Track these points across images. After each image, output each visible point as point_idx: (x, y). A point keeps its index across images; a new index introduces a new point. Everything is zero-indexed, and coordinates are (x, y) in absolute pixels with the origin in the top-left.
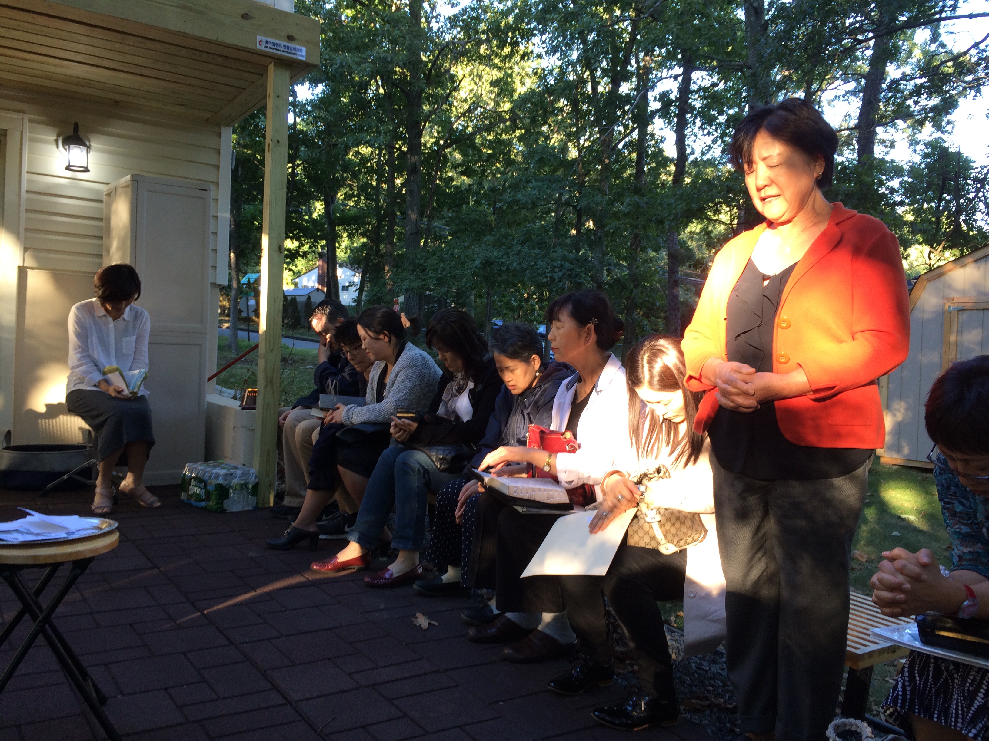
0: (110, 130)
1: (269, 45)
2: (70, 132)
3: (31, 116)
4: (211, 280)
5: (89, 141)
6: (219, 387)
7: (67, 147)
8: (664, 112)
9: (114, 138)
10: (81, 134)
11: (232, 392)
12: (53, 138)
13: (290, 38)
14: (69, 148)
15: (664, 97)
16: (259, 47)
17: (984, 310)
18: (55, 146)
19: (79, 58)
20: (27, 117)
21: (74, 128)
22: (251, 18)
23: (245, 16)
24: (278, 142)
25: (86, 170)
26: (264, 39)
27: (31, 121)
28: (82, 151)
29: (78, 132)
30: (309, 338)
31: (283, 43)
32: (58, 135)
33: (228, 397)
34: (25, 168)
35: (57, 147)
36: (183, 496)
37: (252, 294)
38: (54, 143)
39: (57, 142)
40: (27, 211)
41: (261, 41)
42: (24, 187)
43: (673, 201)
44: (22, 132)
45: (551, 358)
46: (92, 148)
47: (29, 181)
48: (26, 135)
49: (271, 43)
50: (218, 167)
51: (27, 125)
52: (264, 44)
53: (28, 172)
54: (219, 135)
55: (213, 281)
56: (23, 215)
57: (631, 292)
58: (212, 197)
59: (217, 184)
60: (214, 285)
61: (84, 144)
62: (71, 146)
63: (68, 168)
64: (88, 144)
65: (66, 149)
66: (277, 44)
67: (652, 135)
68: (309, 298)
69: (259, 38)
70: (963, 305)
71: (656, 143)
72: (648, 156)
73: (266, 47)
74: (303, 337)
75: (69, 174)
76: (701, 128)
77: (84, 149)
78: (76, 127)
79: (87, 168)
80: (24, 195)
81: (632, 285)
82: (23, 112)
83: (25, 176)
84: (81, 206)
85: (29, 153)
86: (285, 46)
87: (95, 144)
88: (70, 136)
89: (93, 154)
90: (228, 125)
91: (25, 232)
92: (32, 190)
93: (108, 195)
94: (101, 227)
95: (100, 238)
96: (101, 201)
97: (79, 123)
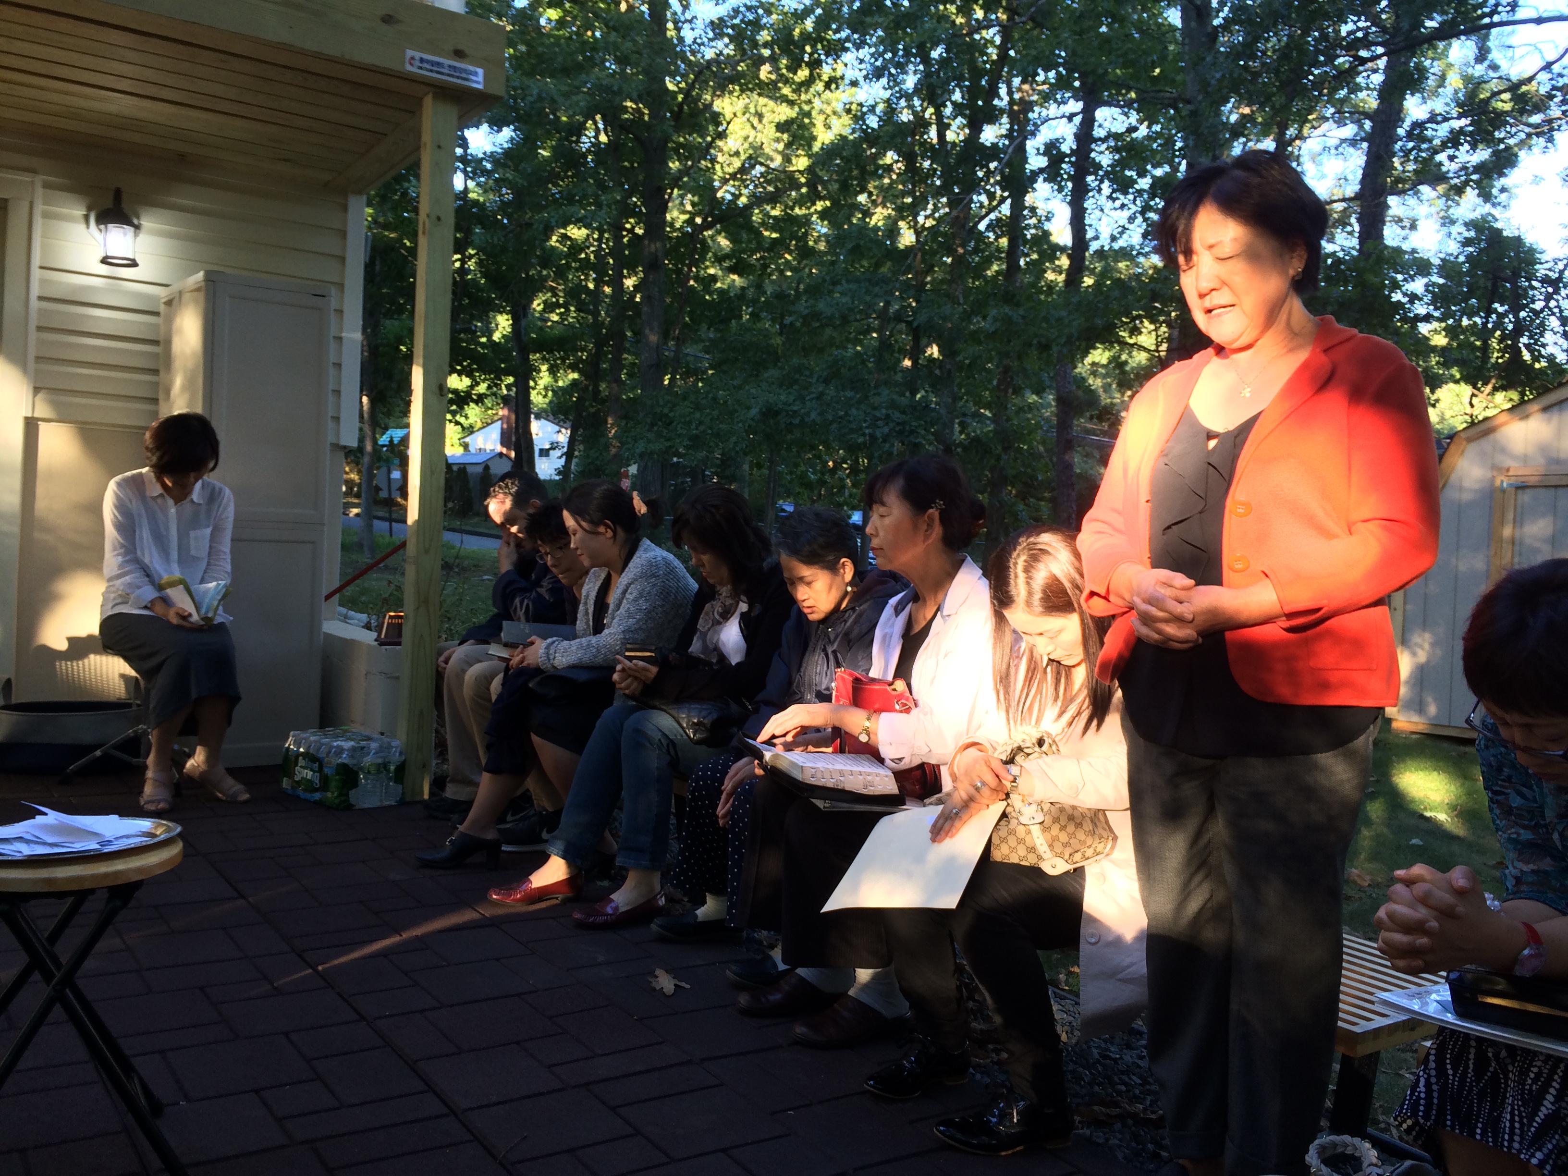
0: (173, 199)
1: (425, 65)
2: (109, 204)
3: (47, 178)
4: (331, 439)
5: (138, 218)
6: (343, 610)
7: (102, 227)
8: (1052, 173)
9: (179, 212)
10: (126, 206)
11: (364, 617)
12: (80, 212)
13: (459, 54)
14: (106, 228)
15: (1051, 149)
16: (409, 68)
17: (1556, 487)
18: (84, 226)
19: (124, 85)
20: (39, 179)
21: (115, 197)
22: (398, 22)
23: (388, 19)
24: (439, 219)
25: (133, 264)
26: (418, 55)
27: (47, 186)
28: (125, 234)
29: (120, 204)
30: (486, 531)
31: (447, 62)
32: (89, 209)
33: (357, 625)
34: (36, 261)
35: (88, 227)
36: (286, 783)
37: (397, 461)
38: (83, 220)
39: (86, 218)
40: (40, 329)
41: (413, 58)
42: (35, 291)
43: (1064, 313)
44: (31, 203)
45: (871, 564)
46: (143, 230)
47: (43, 282)
48: (39, 208)
49: (428, 62)
50: (343, 259)
51: (39, 191)
52: (417, 63)
53: (41, 267)
54: (345, 208)
55: (334, 441)
56: (33, 334)
57: (998, 459)
58: (333, 308)
59: (341, 286)
60: (337, 447)
61: (129, 223)
62: (110, 226)
63: (105, 260)
64: (136, 222)
65: (101, 231)
66: (438, 64)
67: (1033, 209)
68: (487, 468)
69: (410, 53)
70: (1522, 479)
71: (1039, 221)
72: (1026, 242)
73: (421, 68)
74: (478, 530)
75: (104, 270)
76: (1110, 197)
77: (129, 230)
78: (118, 195)
79: (134, 260)
80: (34, 303)
81: (999, 448)
82: (33, 171)
83: (36, 274)
84: (125, 321)
85: (43, 237)
86: (450, 66)
87: (147, 222)
88: (108, 209)
89: (143, 237)
90: (359, 192)
91: (36, 362)
92: (46, 296)
93: (168, 304)
94: (156, 355)
95: (155, 371)
96: (157, 313)
97: (122, 189)
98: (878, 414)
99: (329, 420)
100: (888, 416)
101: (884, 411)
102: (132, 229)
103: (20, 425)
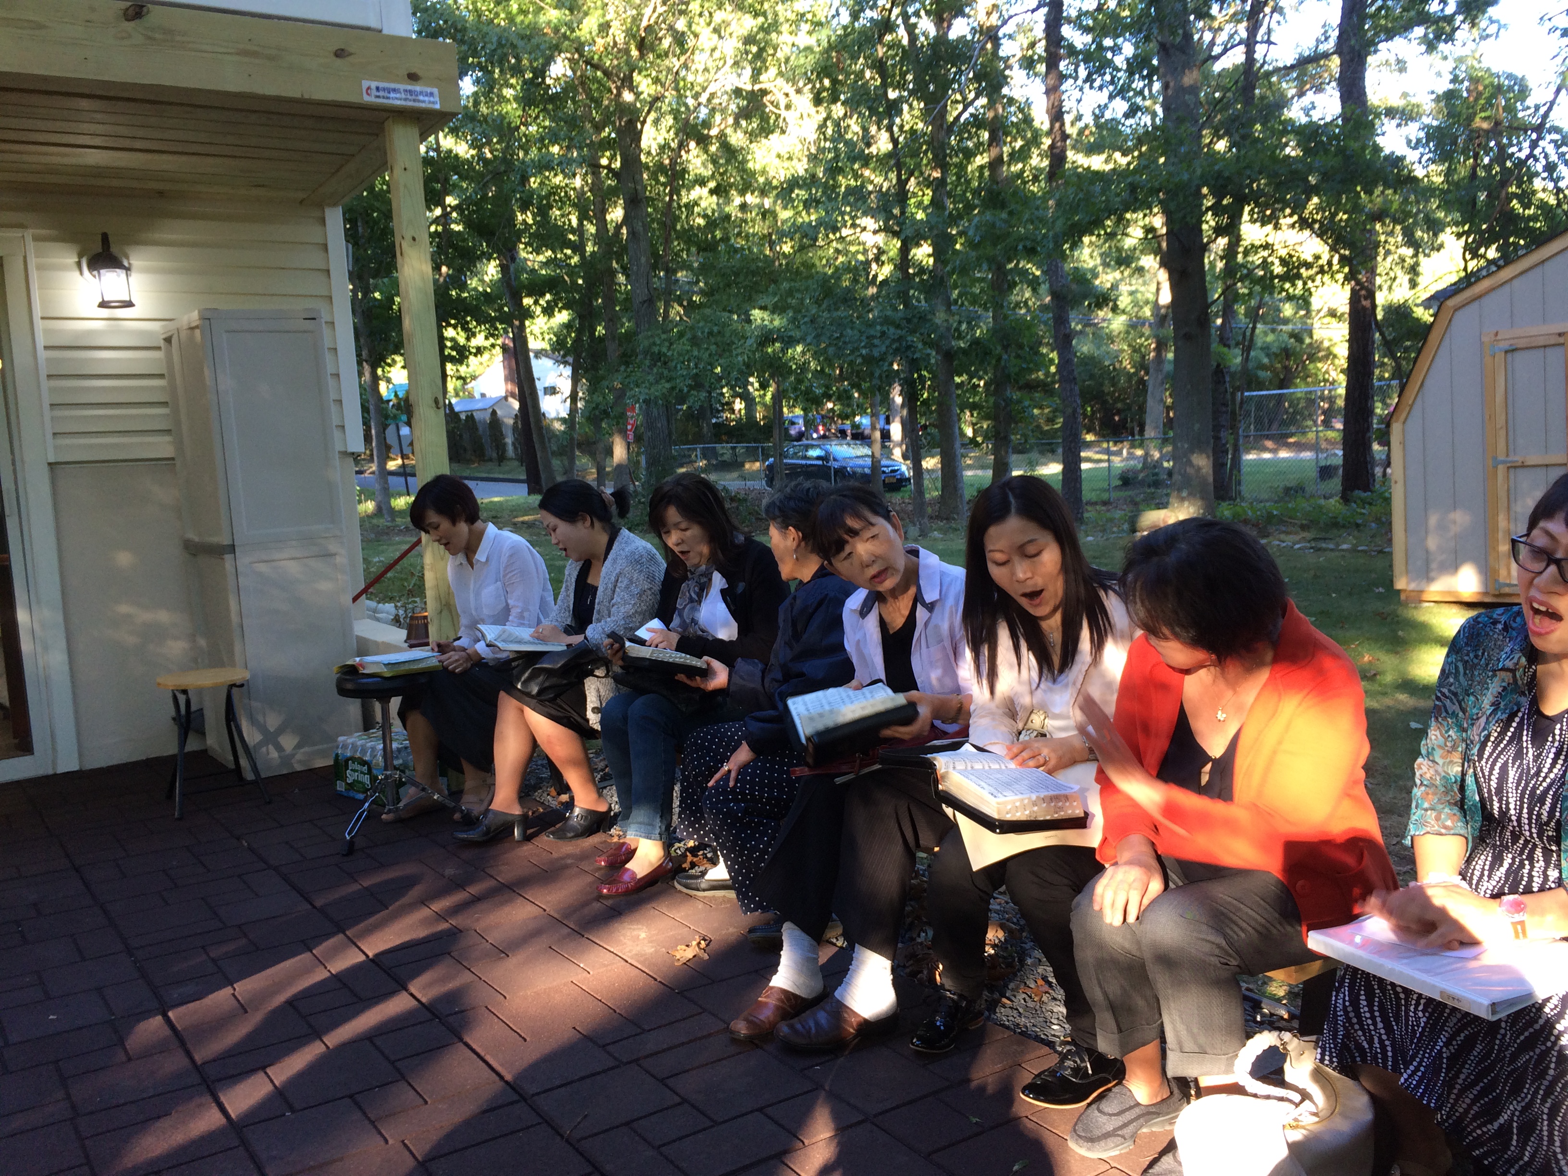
0: (157, 236)
1: (381, 94)
2: (98, 248)
3: (36, 231)
4: (339, 447)
5: (128, 258)
6: (375, 605)
7: (95, 273)
9: (164, 248)
10: (114, 249)
11: (392, 610)
12: (72, 260)
13: (413, 77)
14: (99, 273)
16: (367, 99)
17: (1545, 347)
18: (77, 273)
19: (97, 141)
20: (29, 234)
21: (103, 240)
22: (350, 54)
23: (340, 54)
24: (414, 239)
25: (129, 304)
26: (374, 85)
27: (36, 239)
28: (118, 276)
29: (109, 247)
31: (402, 87)
32: (80, 256)
33: (384, 621)
34: (38, 312)
35: (81, 273)
37: (404, 418)
38: (75, 267)
39: (79, 265)
40: (49, 376)
41: (369, 88)
42: (41, 342)
44: (25, 258)
45: (884, 472)
46: (133, 268)
47: (47, 331)
48: (32, 262)
49: (384, 89)
50: (328, 273)
51: (31, 246)
52: (374, 92)
53: (42, 318)
54: (323, 221)
55: (343, 449)
56: (45, 384)
59: (329, 298)
61: (120, 266)
62: (102, 271)
63: (103, 304)
64: (126, 264)
65: (95, 277)
66: (394, 90)
67: (1012, 98)
68: (494, 413)
69: (365, 84)
70: (1512, 342)
71: (1020, 108)
73: (378, 97)
75: (105, 313)
76: (1087, 80)
77: (122, 273)
78: (105, 238)
79: (129, 301)
80: (42, 354)
81: (999, 348)
82: (21, 226)
83: (39, 325)
84: (130, 359)
85: (40, 288)
86: (406, 91)
87: (138, 259)
88: (99, 254)
89: (136, 278)
90: (335, 205)
91: (51, 409)
92: (51, 344)
93: (168, 340)
94: (163, 388)
95: (165, 404)
96: (158, 348)
97: (109, 233)
98: (872, 332)
99: (332, 403)
100: (883, 333)
101: (878, 328)
102: (124, 272)
103: (45, 471)
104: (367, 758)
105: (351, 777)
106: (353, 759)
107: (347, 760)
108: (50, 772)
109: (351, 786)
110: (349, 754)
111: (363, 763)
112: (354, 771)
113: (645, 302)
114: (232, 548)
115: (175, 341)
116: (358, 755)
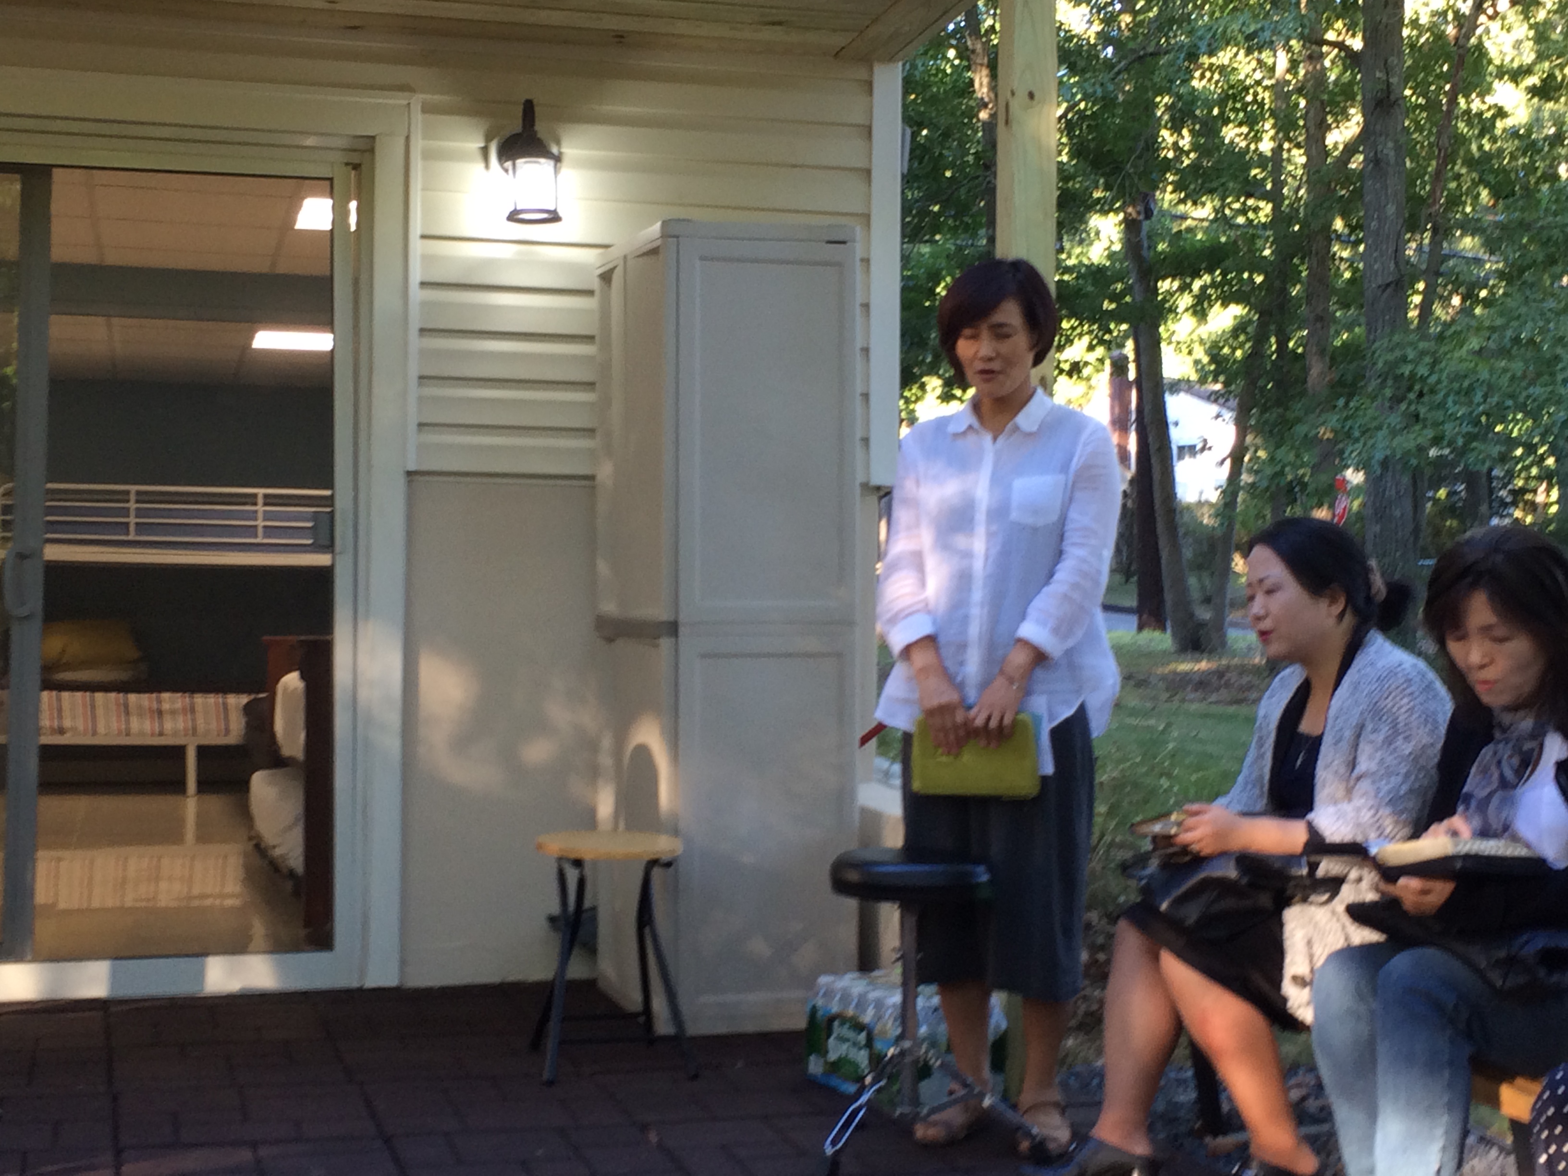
0: (608, 108)
2: (516, 126)
3: (428, 97)
5: (558, 143)
6: (884, 763)
7: (508, 164)
9: (616, 128)
10: (541, 128)
12: (475, 144)
14: (514, 165)
18: (482, 165)
20: (417, 100)
21: (525, 113)
25: (554, 217)
27: (428, 109)
28: (541, 172)
29: (532, 124)
32: (488, 139)
34: (417, 227)
35: (487, 167)
36: (815, 1067)
38: (479, 157)
39: (485, 152)
40: (423, 331)
42: (416, 275)
44: (408, 138)
46: (566, 160)
47: (428, 259)
48: (418, 145)
50: (868, 172)
51: (418, 117)
53: (424, 237)
55: (865, 480)
56: (415, 343)
60: (868, 489)
61: (545, 155)
62: (520, 162)
63: (514, 217)
64: (555, 150)
65: (506, 171)
75: (516, 231)
77: (544, 165)
78: (529, 109)
79: (555, 212)
80: (416, 294)
82: (408, 88)
83: (417, 247)
84: (548, 309)
85: (424, 189)
87: (574, 149)
88: (517, 135)
89: (567, 172)
90: (891, 59)
91: (420, 385)
92: (432, 280)
93: (606, 277)
94: (590, 359)
95: (590, 385)
96: (590, 293)
97: (535, 102)
102: (551, 163)
103: (400, 482)
104: (867, 1017)
105: (836, 1050)
106: (840, 1017)
107: (831, 1019)
108: (355, 984)
109: (835, 1067)
110: (835, 1008)
111: (859, 1027)
112: (842, 1039)
113: (1388, 285)
114: (673, 628)
115: (617, 278)
116: (850, 1012)
